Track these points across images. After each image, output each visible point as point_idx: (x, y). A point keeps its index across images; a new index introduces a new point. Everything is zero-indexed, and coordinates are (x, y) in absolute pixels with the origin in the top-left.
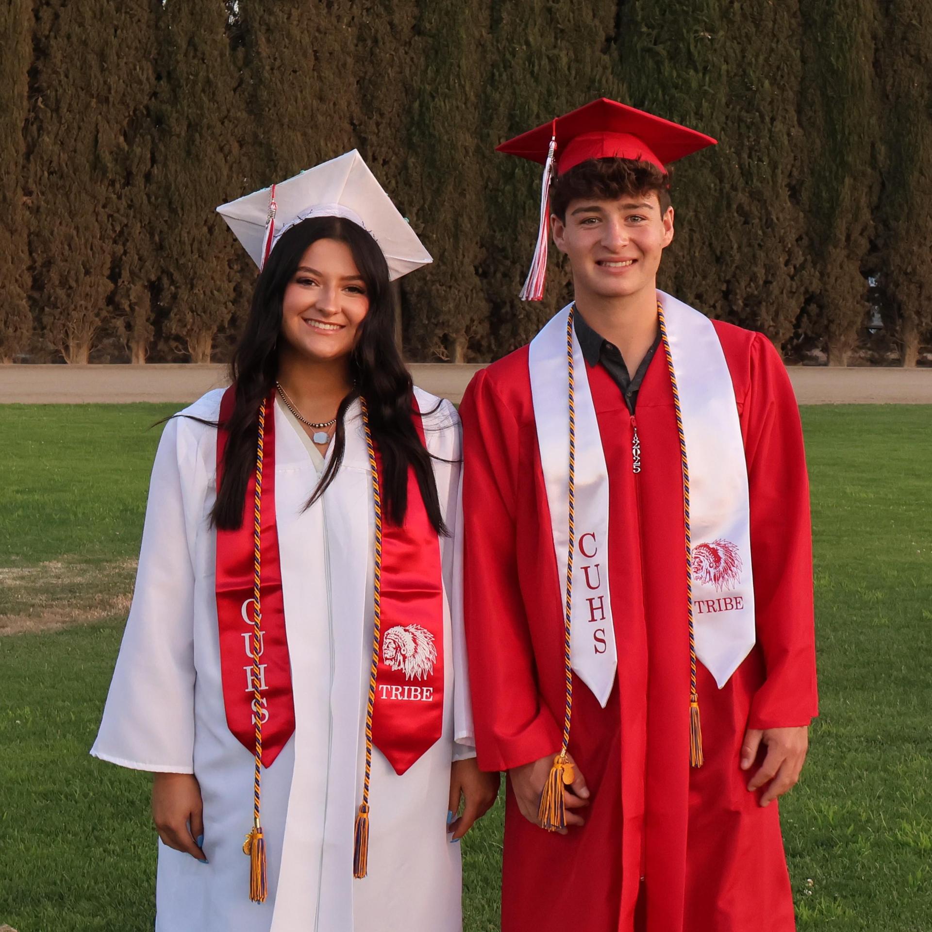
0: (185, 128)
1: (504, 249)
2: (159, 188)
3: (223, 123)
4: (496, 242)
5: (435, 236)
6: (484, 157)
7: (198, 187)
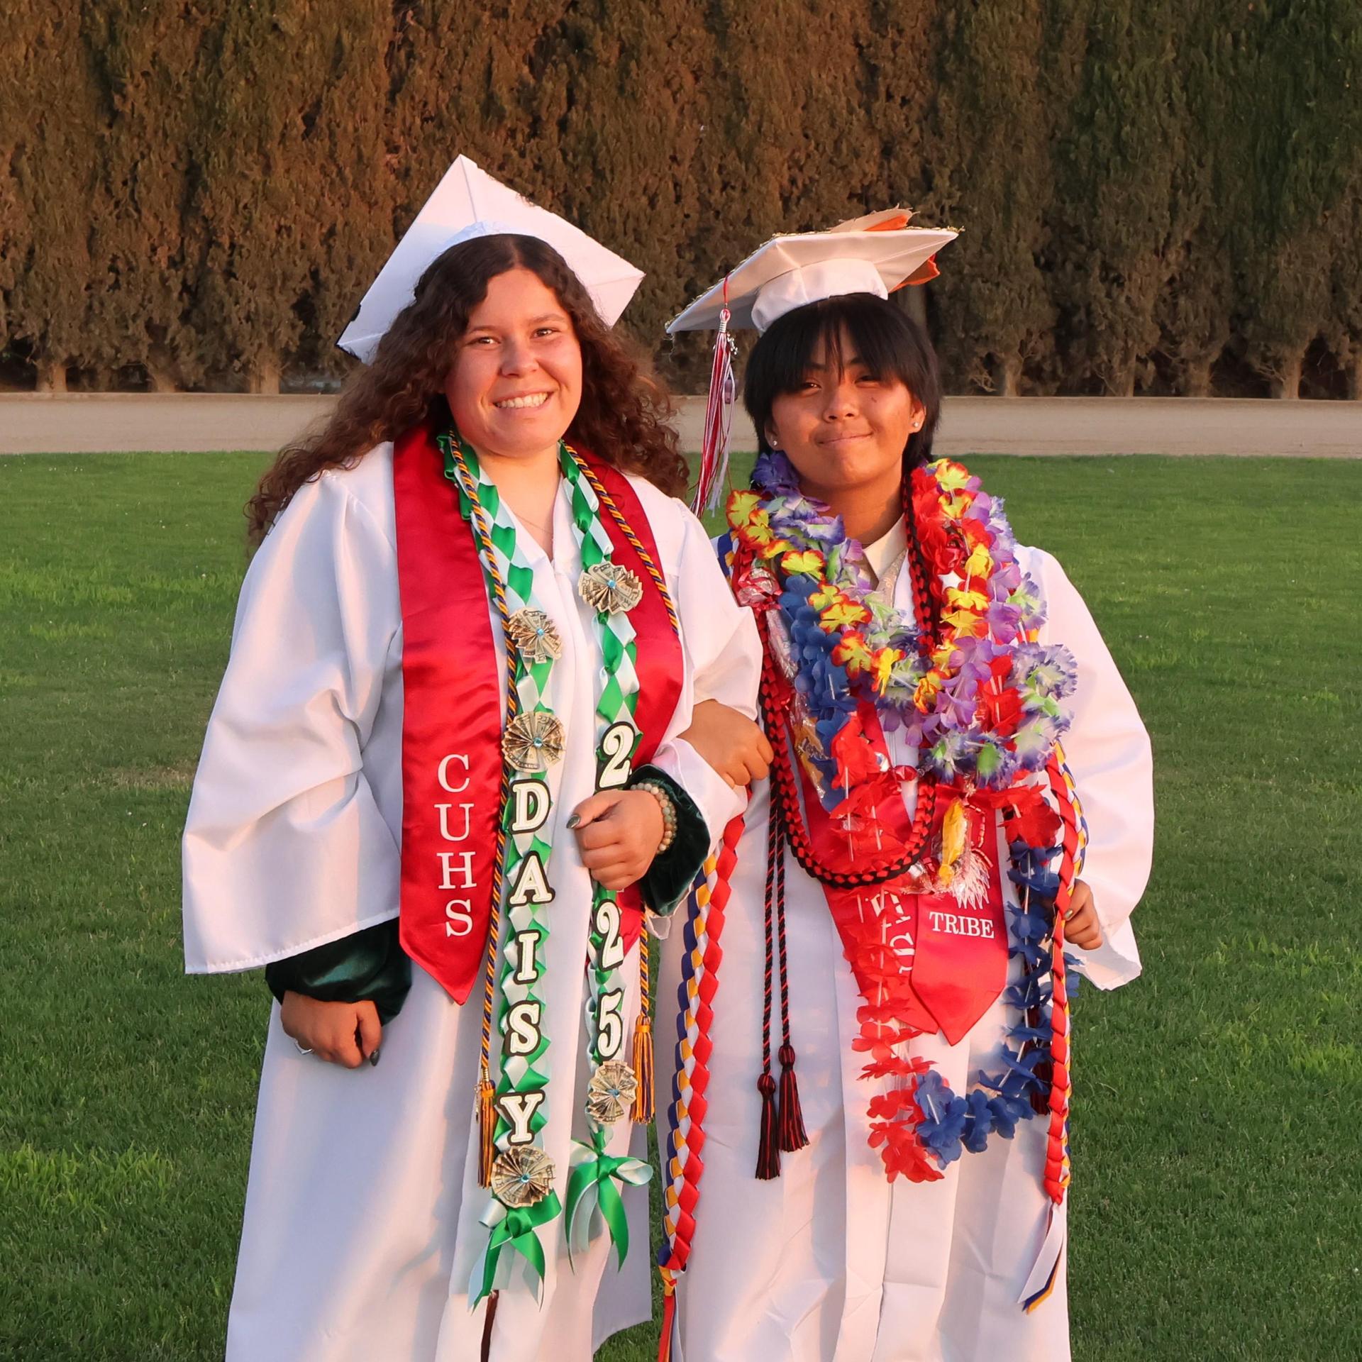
0: (617, 52)
1: (1077, 229)
2: (579, 141)
3: (670, 45)
4: (1065, 218)
5: (976, 209)
6: (1050, 92)
7: (634, 140)
